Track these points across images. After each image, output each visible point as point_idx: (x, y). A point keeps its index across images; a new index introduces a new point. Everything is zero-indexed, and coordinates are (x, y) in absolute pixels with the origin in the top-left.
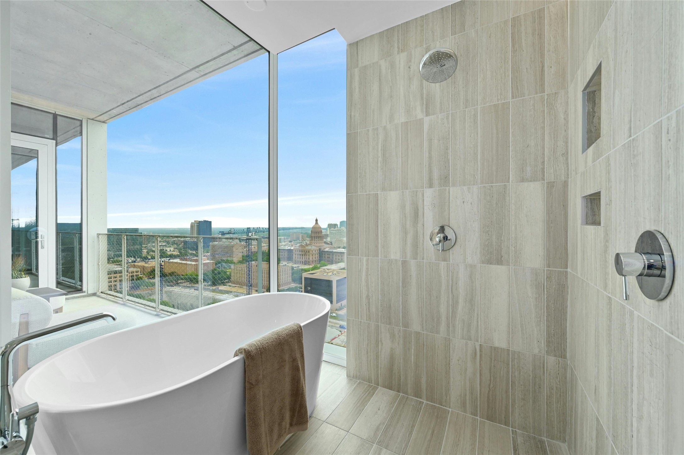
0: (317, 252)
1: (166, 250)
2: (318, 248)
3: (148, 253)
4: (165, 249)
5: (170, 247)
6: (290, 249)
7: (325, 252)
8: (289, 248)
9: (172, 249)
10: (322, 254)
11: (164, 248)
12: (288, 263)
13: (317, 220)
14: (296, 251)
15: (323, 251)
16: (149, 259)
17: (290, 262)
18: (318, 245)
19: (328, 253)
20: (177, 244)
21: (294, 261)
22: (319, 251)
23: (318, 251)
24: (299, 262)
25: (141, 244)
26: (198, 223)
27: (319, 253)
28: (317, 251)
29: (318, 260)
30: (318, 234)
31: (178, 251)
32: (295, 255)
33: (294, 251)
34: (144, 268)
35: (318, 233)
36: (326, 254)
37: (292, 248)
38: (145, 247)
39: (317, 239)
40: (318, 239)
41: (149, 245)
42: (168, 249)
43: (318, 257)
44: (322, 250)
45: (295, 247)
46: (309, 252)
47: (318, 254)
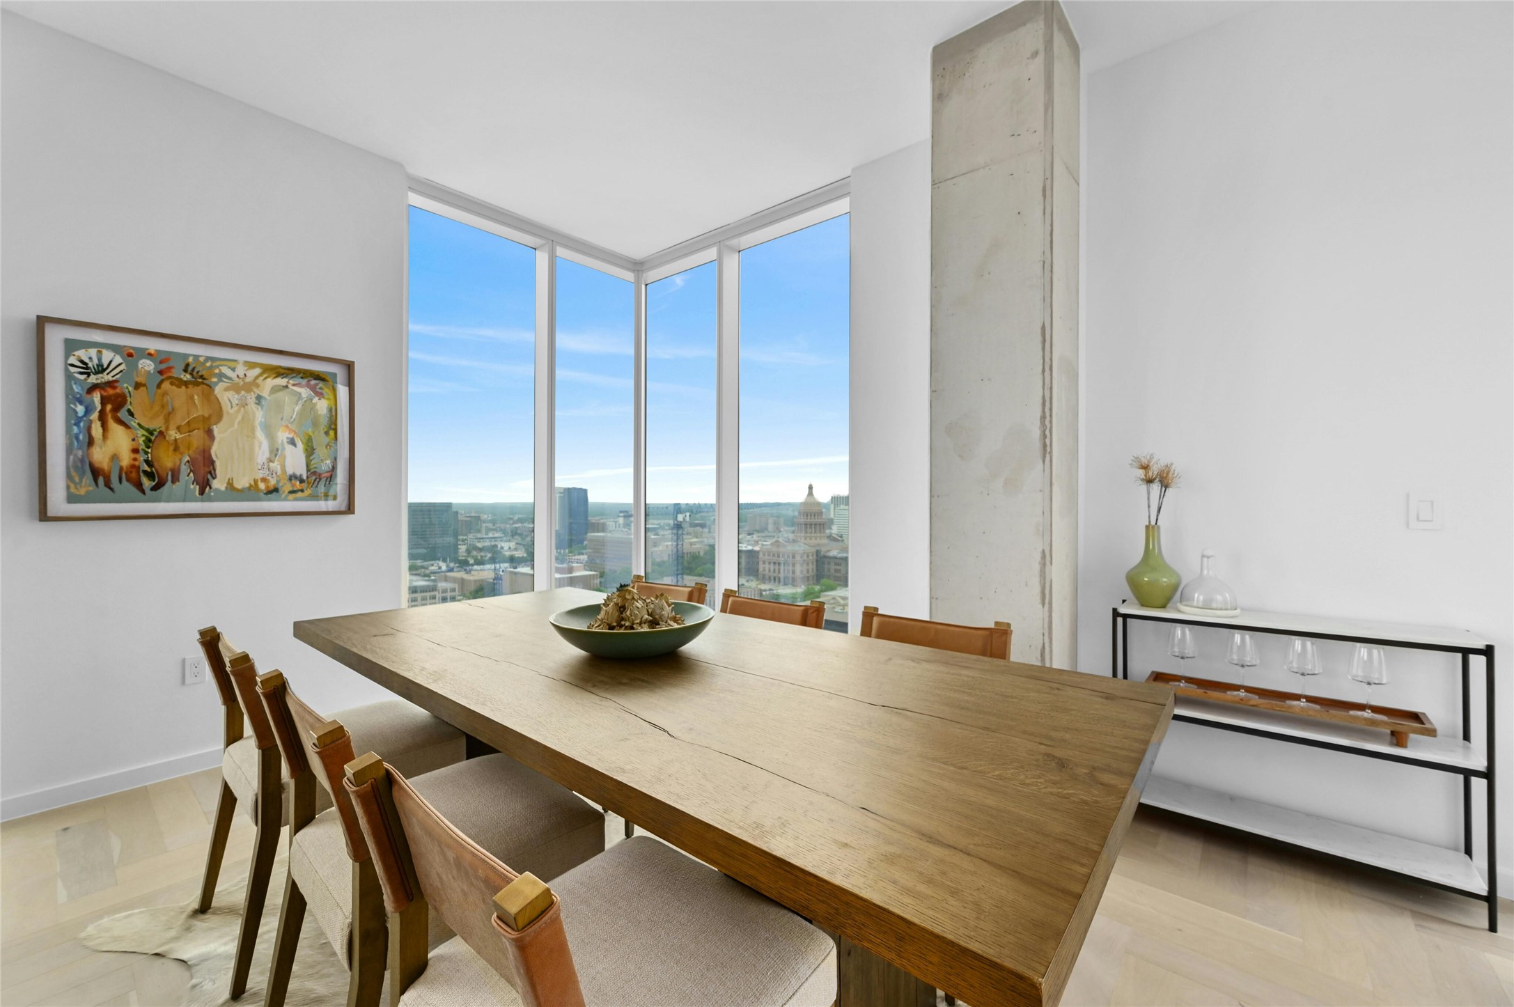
0: (811, 557)
1: (502, 548)
2: (814, 550)
3: (468, 551)
4: (499, 546)
5: (510, 541)
6: (751, 552)
7: (829, 557)
8: (750, 548)
9: (512, 545)
10: (823, 563)
11: (496, 543)
12: (747, 581)
13: (811, 488)
14: (764, 555)
15: (825, 557)
16: (472, 565)
17: (751, 578)
18: (813, 542)
19: (837, 561)
20: (520, 535)
21: (760, 576)
22: (817, 555)
23: (815, 557)
24: (772, 578)
25: (456, 535)
26: (561, 493)
27: (817, 561)
28: (813, 556)
29: (813, 576)
30: (813, 517)
31: (523, 550)
32: (764, 563)
33: (761, 555)
34: (463, 581)
35: (813, 515)
36: (832, 564)
37: (757, 548)
38: (463, 540)
39: (811, 528)
40: (813, 530)
41: (471, 536)
42: (506, 545)
43: (813, 569)
44: (822, 553)
45: (763, 545)
46: (794, 557)
47: (815, 564)
